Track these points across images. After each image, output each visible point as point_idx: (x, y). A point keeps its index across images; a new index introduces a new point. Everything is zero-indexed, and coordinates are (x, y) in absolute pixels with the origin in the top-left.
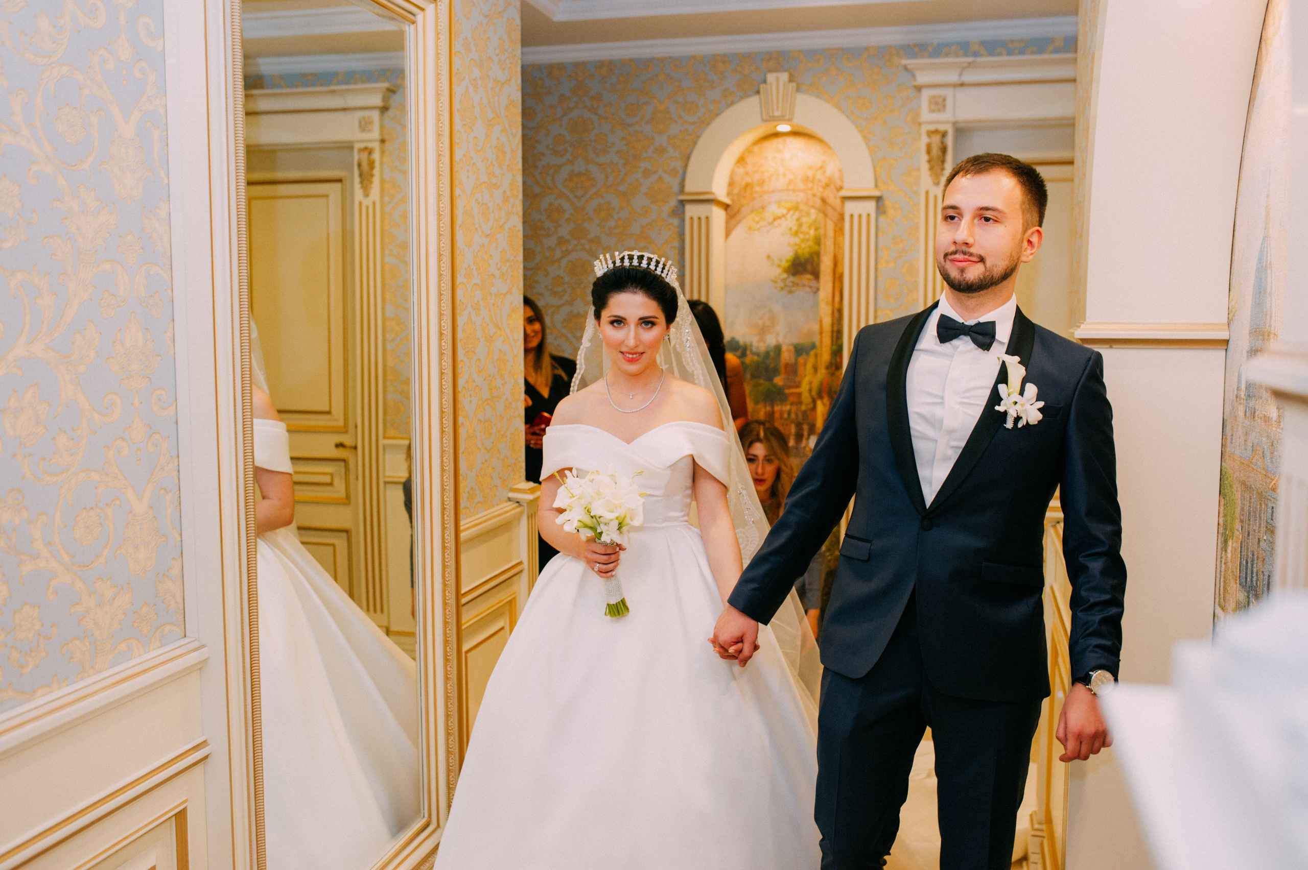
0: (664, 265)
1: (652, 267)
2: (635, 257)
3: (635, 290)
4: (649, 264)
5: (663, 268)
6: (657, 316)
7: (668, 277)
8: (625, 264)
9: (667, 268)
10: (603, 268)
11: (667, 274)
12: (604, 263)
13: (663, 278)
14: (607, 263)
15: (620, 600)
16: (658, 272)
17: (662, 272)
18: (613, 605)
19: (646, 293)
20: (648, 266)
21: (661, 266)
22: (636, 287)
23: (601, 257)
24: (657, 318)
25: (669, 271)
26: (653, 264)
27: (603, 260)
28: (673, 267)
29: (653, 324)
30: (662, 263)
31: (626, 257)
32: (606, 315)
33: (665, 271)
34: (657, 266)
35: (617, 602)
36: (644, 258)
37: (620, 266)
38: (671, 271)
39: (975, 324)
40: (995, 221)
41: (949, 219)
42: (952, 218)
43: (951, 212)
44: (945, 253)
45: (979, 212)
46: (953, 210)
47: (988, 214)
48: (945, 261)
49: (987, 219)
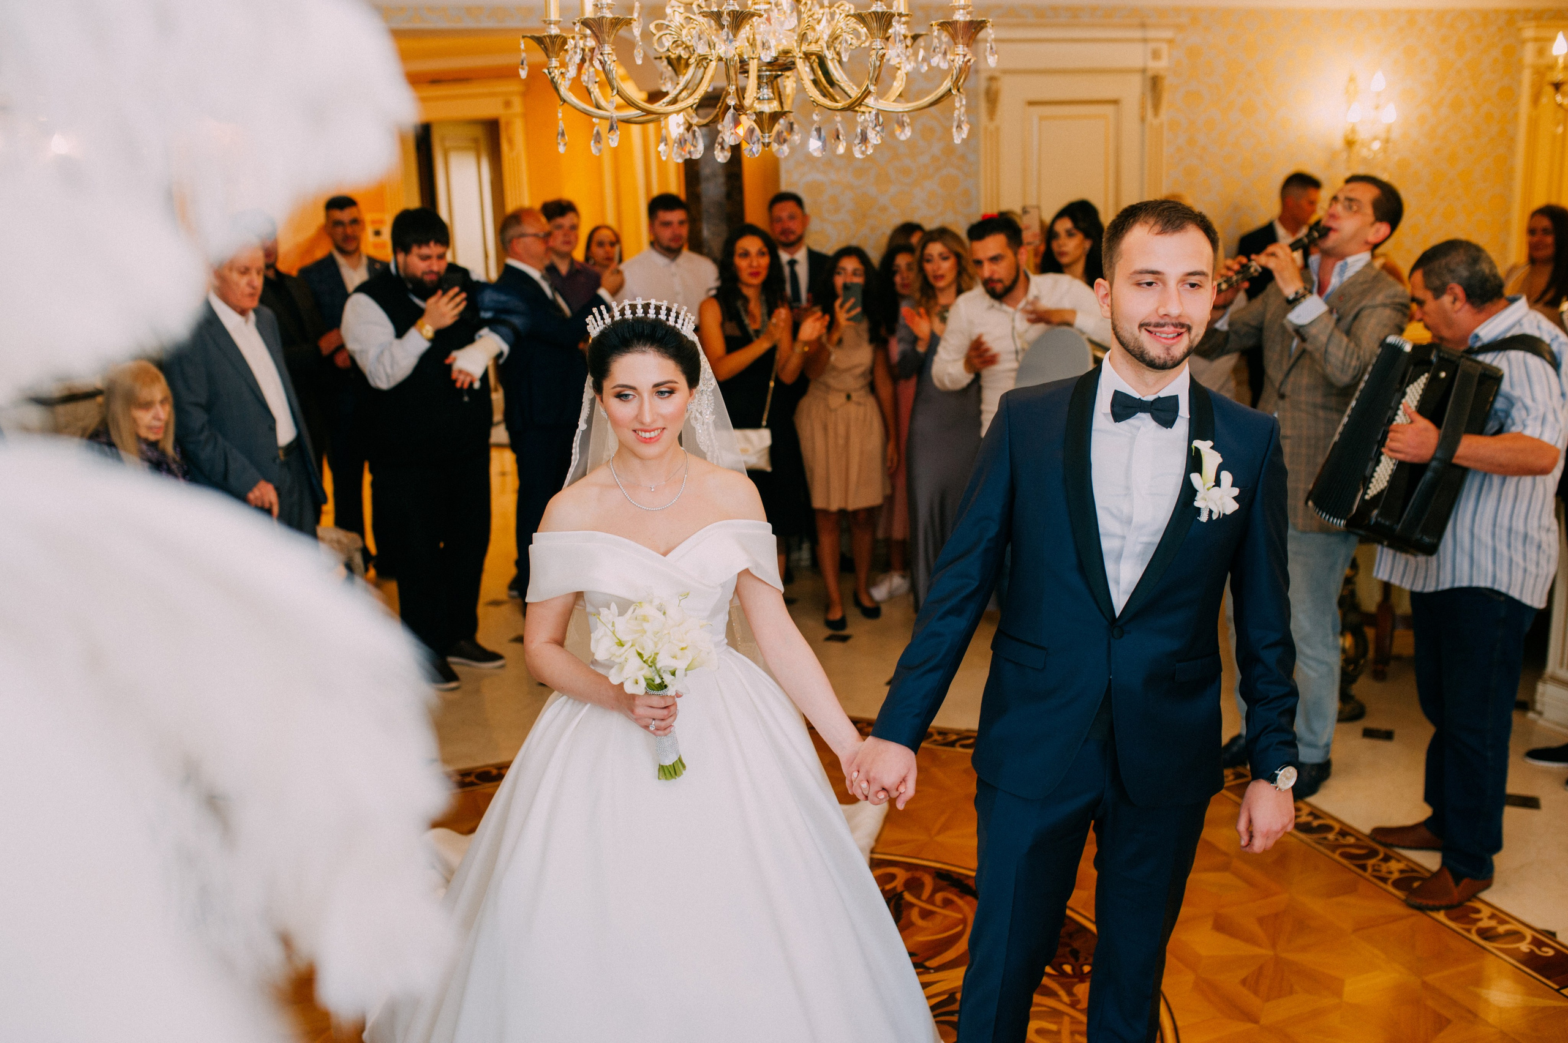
0: (678, 314)
1: (663, 317)
2: (639, 307)
3: (644, 349)
4: (657, 313)
5: (677, 317)
6: (675, 379)
7: (684, 328)
8: (626, 317)
9: (681, 317)
10: (598, 326)
11: (683, 325)
12: (598, 317)
13: (678, 329)
14: (603, 319)
15: (676, 759)
16: (671, 322)
17: (676, 322)
18: (670, 765)
19: (658, 351)
20: (657, 316)
21: (673, 314)
22: (645, 345)
23: (595, 310)
24: (676, 383)
25: (684, 320)
26: (663, 312)
27: (597, 314)
28: (689, 315)
29: (671, 392)
30: (674, 310)
31: (627, 308)
32: (608, 385)
33: (680, 321)
34: (668, 315)
35: (674, 761)
36: (651, 306)
37: (620, 319)
38: (687, 320)
39: (1155, 400)
40: (1199, 285)
41: (1145, 285)
42: (1150, 284)
43: (1149, 278)
44: (1142, 323)
45: (1184, 278)
46: (1150, 275)
47: (1194, 279)
48: (1140, 331)
49: (1193, 285)
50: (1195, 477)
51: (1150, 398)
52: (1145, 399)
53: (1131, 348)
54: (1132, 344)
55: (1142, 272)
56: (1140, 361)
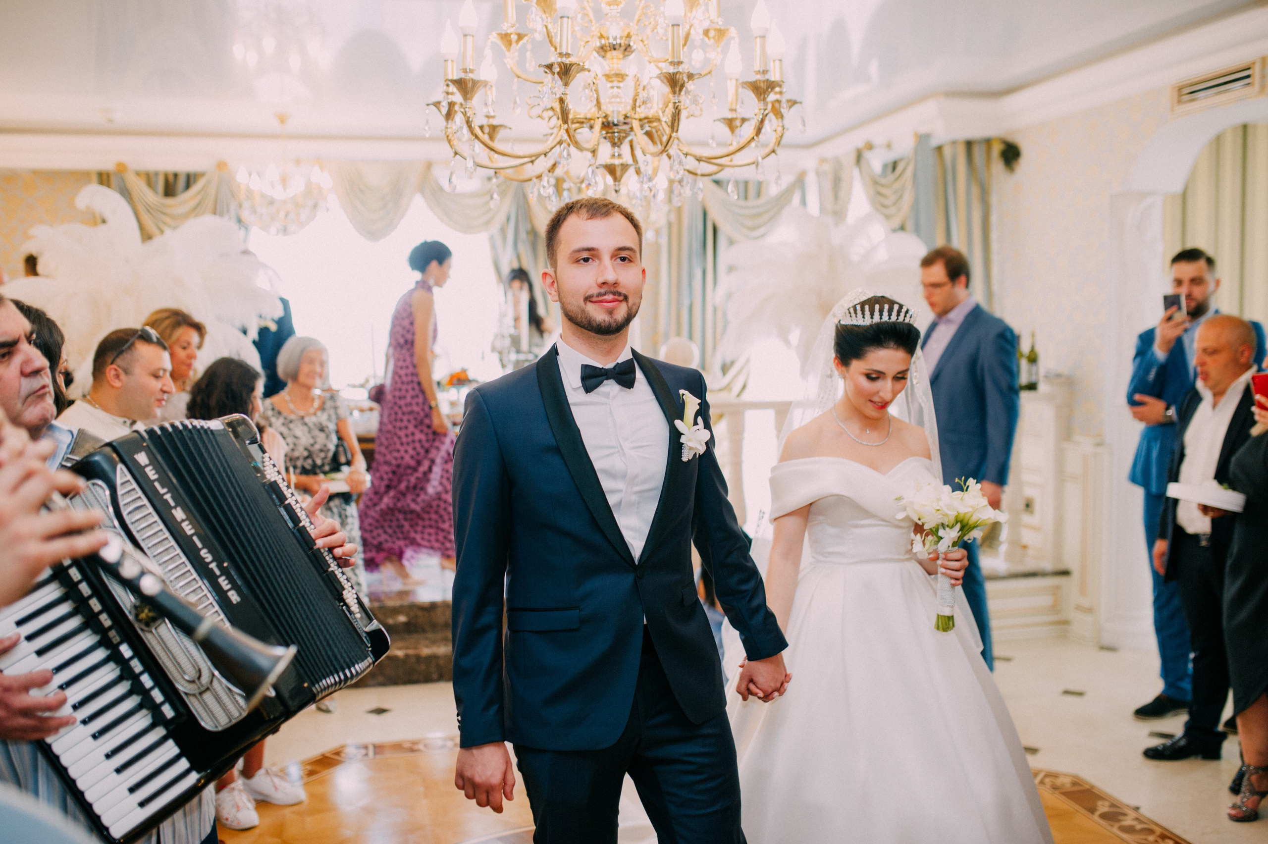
39: (615, 366)
40: (629, 260)
41: (582, 261)
42: (586, 260)
43: (585, 255)
44: (586, 295)
45: (616, 253)
46: (587, 252)
47: (624, 254)
48: (585, 304)
49: (623, 259)
50: (678, 423)
51: (610, 366)
52: (607, 367)
53: (579, 320)
54: (580, 316)
55: (578, 251)
56: (589, 330)
